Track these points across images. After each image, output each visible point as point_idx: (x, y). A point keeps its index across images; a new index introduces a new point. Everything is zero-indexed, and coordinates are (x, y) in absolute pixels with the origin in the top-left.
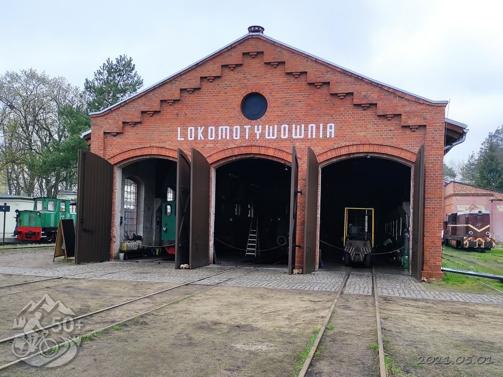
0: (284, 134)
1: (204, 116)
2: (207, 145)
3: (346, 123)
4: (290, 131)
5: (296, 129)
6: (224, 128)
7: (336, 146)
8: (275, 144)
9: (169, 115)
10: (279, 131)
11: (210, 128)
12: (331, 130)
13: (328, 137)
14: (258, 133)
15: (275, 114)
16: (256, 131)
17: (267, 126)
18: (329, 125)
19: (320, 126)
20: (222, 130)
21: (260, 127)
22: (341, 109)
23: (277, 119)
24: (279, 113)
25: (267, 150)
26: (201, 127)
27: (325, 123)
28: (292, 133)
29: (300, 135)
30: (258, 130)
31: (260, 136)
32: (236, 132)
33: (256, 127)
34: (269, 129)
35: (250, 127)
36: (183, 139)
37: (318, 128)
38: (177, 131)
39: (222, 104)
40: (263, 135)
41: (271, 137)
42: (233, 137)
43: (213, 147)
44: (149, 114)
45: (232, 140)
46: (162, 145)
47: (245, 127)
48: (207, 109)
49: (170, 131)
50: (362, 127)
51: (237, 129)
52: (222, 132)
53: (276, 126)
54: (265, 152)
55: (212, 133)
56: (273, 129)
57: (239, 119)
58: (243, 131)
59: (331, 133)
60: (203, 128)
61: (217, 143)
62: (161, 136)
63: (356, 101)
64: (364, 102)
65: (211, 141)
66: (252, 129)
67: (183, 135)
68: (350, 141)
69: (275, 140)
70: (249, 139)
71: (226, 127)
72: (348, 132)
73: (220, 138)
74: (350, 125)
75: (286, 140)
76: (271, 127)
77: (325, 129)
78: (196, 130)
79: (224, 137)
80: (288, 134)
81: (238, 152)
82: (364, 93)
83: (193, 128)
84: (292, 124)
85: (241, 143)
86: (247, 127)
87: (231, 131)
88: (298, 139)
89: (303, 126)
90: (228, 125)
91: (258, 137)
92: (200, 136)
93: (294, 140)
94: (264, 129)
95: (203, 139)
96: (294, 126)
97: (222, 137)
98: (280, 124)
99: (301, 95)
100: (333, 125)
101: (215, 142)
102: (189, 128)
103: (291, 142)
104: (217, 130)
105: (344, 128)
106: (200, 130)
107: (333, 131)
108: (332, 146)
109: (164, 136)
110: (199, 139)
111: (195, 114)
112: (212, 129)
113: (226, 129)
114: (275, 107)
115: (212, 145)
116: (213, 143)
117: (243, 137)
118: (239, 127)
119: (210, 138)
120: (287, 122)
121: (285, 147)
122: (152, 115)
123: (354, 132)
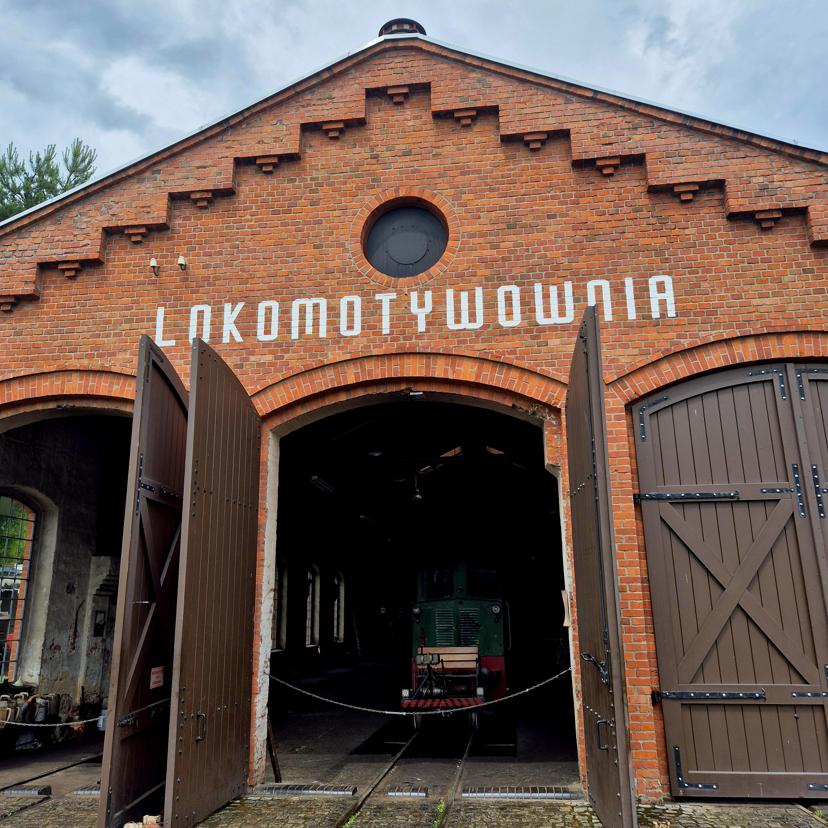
0: (509, 314)
1: (243, 270)
2: (252, 358)
3: (709, 271)
4: (527, 303)
5: (546, 296)
6: (309, 303)
7: (686, 343)
8: (479, 346)
9: (130, 272)
10: (490, 305)
11: (262, 307)
12: (662, 296)
13: (656, 314)
14: (422, 316)
15: (474, 255)
16: (414, 308)
17: (450, 293)
18: (653, 281)
19: (623, 284)
20: (303, 310)
21: (428, 295)
22: (687, 232)
23: (483, 272)
24: (488, 253)
25: (453, 365)
26: (234, 303)
27: (642, 276)
28: (533, 310)
29: (562, 313)
30: (422, 305)
31: (428, 324)
32: (350, 316)
33: (414, 296)
34: (457, 301)
35: (394, 296)
36: (172, 343)
37: (618, 290)
38: (154, 320)
39: (304, 236)
40: (436, 319)
41: (465, 324)
42: (338, 329)
43: (271, 364)
44: (64, 270)
45: (336, 338)
46: (97, 364)
47: (378, 297)
48: (254, 251)
49: (129, 321)
50: (766, 281)
51: (351, 305)
52: (302, 317)
53: (479, 292)
54: (446, 371)
55: (268, 320)
56: (472, 300)
57: (360, 275)
58: (372, 310)
59: (663, 303)
60: (240, 306)
61: (287, 351)
62: (98, 336)
63: (736, 204)
64: (763, 204)
65: (266, 344)
66: (401, 304)
67: (171, 331)
68: (731, 327)
69: (478, 333)
70: (392, 333)
71: (315, 300)
72: (722, 298)
73: (295, 335)
74: (725, 277)
75: (515, 331)
76: (464, 296)
77: (642, 293)
78: (218, 314)
79: (309, 330)
80: (522, 312)
81: (356, 374)
82: (761, 179)
83: (207, 309)
84: (531, 284)
85: (367, 347)
86: (385, 299)
87: (333, 312)
88: (554, 328)
89: (568, 286)
90: (322, 294)
91: (422, 327)
92: (230, 330)
93: (542, 329)
94: (440, 301)
95: (239, 339)
96: (538, 288)
97: (302, 331)
98: (492, 283)
99: (553, 197)
100: (668, 280)
101: (282, 346)
102: (195, 310)
103: (534, 338)
104: (285, 312)
105: (705, 285)
106: (231, 314)
107: (669, 295)
108: (673, 344)
109: (108, 336)
110: (226, 339)
111: (216, 266)
112: (269, 310)
113: (316, 306)
114: (472, 236)
115: (269, 358)
116: (271, 352)
117: (371, 326)
118: (357, 300)
119: (262, 337)
120: (513, 278)
121: (513, 352)
122: (72, 273)
123: (738, 297)
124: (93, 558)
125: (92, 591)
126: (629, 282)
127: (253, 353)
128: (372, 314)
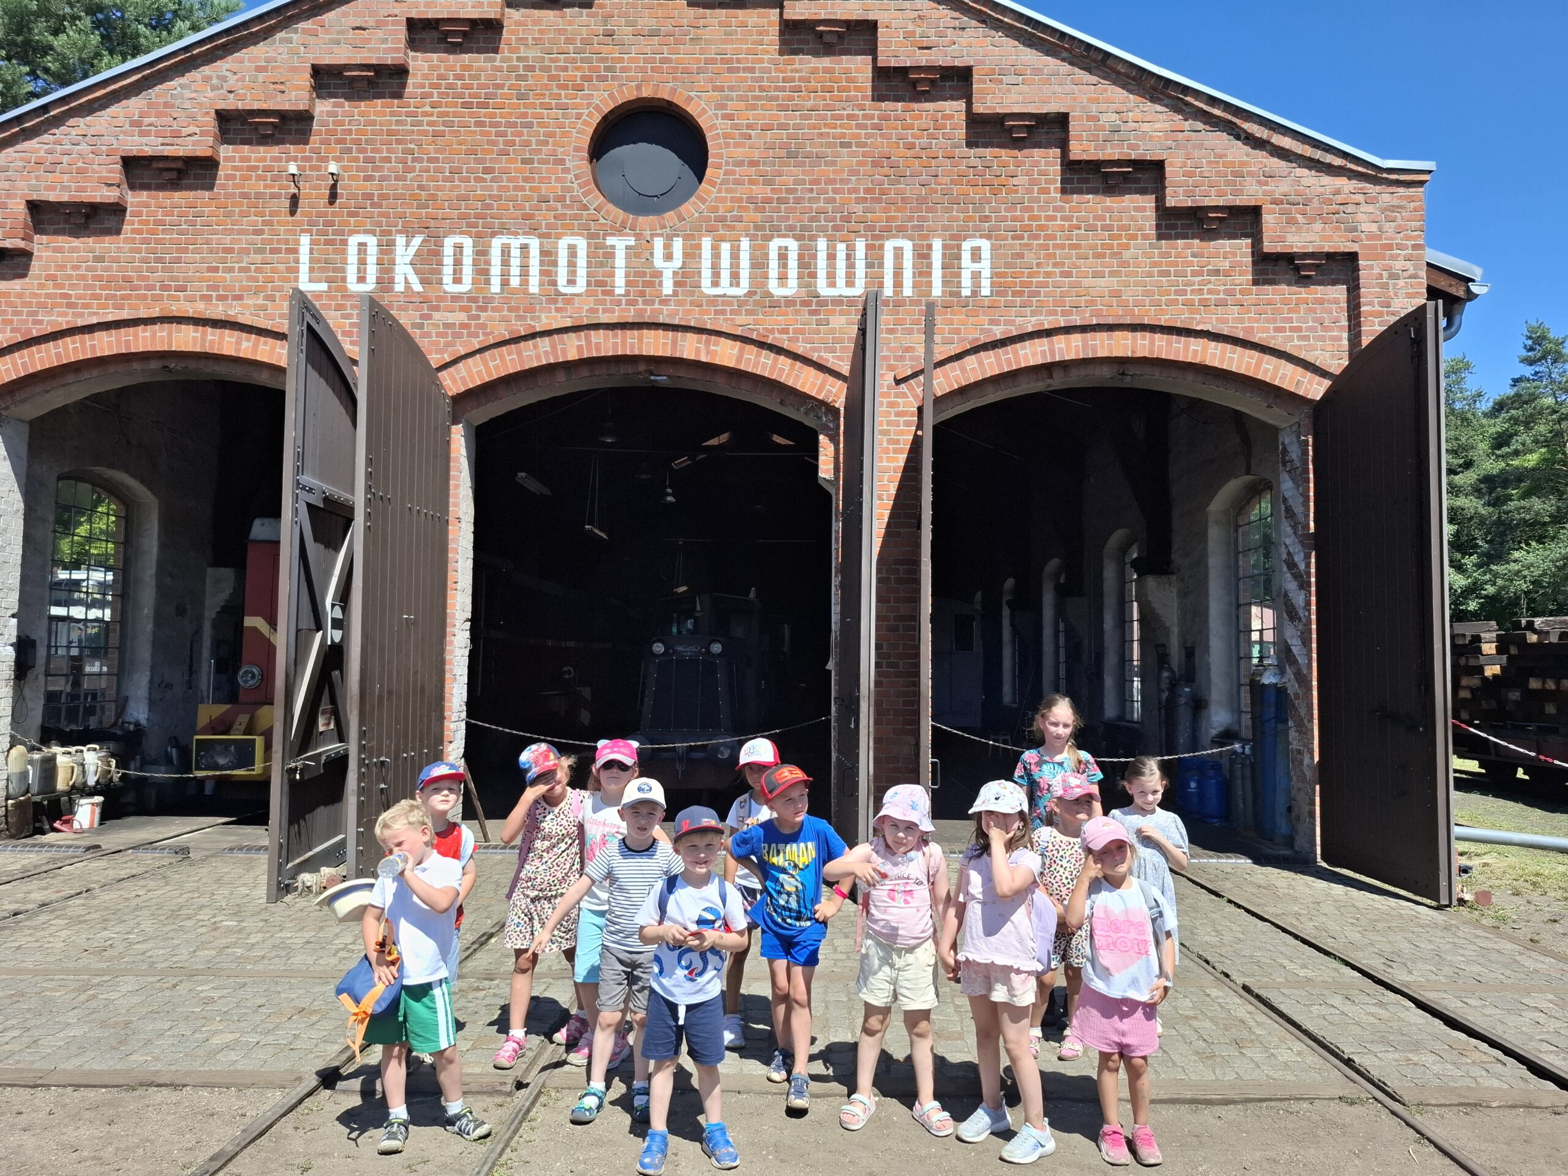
0: (783, 278)
1: (421, 188)
2: (436, 315)
3: (1036, 237)
4: (806, 264)
5: (832, 257)
6: (515, 243)
7: (998, 332)
8: (741, 319)
9: (259, 178)
10: (759, 264)
11: (449, 243)
12: (976, 266)
13: (966, 292)
14: (668, 270)
15: (741, 192)
16: (658, 262)
17: (706, 243)
18: (967, 245)
19: (930, 247)
20: (506, 252)
21: (678, 244)
22: (1015, 181)
23: (751, 215)
24: (760, 191)
25: (708, 343)
26: (410, 236)
27: (953, 237)
28: (813, 275)
29: (850, 283)
30: (668, 257)
31: (677, 284)
32: (572, 264)
33: (659, 243)
34: (716, 255)
35: (631, 241)
36: (323, 286)
37: (923, 255)
38: (295, 251)
39: (506, 143)
40: (686, 279)
41: (725, 288)
42: (554, 283)
43: (463, 326)
44: (161, 170)
45: (553, 296)
46: (217, 311)
47: (610, 241)
48: (436, 160)
49: (259, 251)
50: (1103, 256)
51: (572, 250)
52: (506, 263)
53: (745, 244)
54: (698, 350)
55: (458, 263)
56: (735, 256)
57: (585, 208)
58: (601, 258)
59: (976, 276)
60: (417, 241)
61: (484, 309)
62: (216, 270)
63: (1079, 150)
64: (1111, 152)
65: (456, 298)
66: (640, 253)
67: (322, 270)
68: (1055, 313)
69: (741, 302)
70: (627, 293)
71: (522, 240)
72: (1048, 274)
73: (495, 287)
74: (1056, 246)
75: (789, 302)
76: (725, 247)
77: (952, 260)
78: (387, 248)
79: (515, 282)
80: (800, 277)
81: (580, 348)
82: (1114, 116)
83: (372, 241)
84: (813, 238)
85: (593, 311)
86: (620, 244)
87: (548, 257)
88: (838, 301)
89: (860, 246)
90: (534, 230)
91: (668, 288)
92: (404, 274)
93: (822, 303)
94: (692, 254)
95: (417, 287)
96: (822, 244)
97: (505, 283)
98: (763, 233)
99: (850, 117)
100: (985, 245)
101: (477, 301)
102: (354, 241)
103: (813, 313)
104: (482, 253)
105: (1030, 258)
106: (405, 250)
107: (985, 267)
108: (982, 331)
109: (231, 270)
110: (399, 287)
111: (382, 179)
112: (459, 248)
113: (524, 248)
114: (739, 164)
115: (460, 317)
116: (463, 309)
117: (600, 283)
118: (582, 244)
119: (450, 287)
120: (791, 228)
121: (785, 331)
122: (174, 175)
123: (1068, 274)
124: (210, 570)
125: (210, 614)
126: (937, 245)
127: (437, 309)
128: (602, 265)
